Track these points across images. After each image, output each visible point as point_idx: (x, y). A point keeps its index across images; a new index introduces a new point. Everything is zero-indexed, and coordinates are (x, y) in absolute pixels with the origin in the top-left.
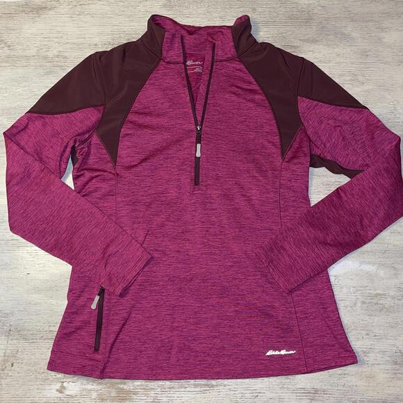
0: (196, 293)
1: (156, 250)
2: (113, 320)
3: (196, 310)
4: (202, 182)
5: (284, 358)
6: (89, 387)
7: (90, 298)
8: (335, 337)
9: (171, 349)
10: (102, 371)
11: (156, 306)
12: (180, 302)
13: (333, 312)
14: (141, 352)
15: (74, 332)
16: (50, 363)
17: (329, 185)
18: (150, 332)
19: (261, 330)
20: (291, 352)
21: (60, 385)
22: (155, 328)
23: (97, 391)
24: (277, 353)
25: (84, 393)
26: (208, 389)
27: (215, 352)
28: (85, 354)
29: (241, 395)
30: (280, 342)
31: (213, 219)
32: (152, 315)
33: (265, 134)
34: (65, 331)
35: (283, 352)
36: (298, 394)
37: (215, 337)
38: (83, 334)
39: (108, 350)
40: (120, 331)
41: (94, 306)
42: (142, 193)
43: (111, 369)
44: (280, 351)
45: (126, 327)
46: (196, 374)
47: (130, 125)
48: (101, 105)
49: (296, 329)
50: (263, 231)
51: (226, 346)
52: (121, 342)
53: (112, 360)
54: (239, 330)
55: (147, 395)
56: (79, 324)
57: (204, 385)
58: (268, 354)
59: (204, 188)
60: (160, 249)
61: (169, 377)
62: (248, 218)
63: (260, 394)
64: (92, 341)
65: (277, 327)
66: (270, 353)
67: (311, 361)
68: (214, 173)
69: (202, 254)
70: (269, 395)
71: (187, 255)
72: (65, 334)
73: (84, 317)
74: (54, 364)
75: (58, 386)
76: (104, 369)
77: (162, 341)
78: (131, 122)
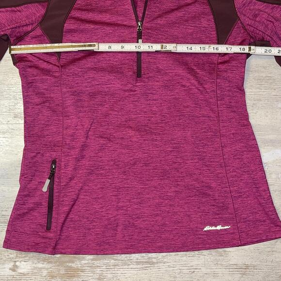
0: (139, 176)
1: (102, 137)
2: (63, 201)
3: (139, 191)
4: (145, 74)
5: (220, 233)
6: (40, 265)
7: (41, 182)
8: (266, 214)
9: (117, 226)
10: (54, 248)
11: (102, 188)
12: (125, 184)
13: (265, 191)
14: (89, 229)
15: (27, 213)
16: (5, 242)
17: (260, 80)
18: (97, 212)
19: (198, 208)
20: (226, 227)
21: (12, 264)
22: (102, 208)
23: (47, 269)
24: (213, 228)
25: (35, 271)
26: (149, 265)
27: (158, 228)
28: (38, 232)
29: (179, 271)
30: (216, 218)
31: (154, 108)
32: (99, 196)
33: (203, 29)
34: (18, 212)
35: (219, 228)
36: (231, 270)
37: (157, 215)
38: (35, 214)
39: (59, 228)
40: (70, 211)
41: (45, 189)
42: (86, 84)
43: (62, 245)
44: (216, 227)
45: (75, 207)
46: (140, 249)
47: (73, 21)
48: (45, 2)
49: (231, 206)
50: (201, 118)
51: (167, 223)
52: (72, 221)
53: (62, 237)
54: (178, 208)
55: (93, 272)
56: (32, 206)
57: (146, 262)
58: (206, 229)
59: (146, 80)
60: (105, 136)
61: (115, 251)
62: (187, 107)
63: (196, 270)
64: (44, 221)
65: (213, 205)
66: (207, 228)
67: (244, 235)
68: (155, 66)
69: (144, 140)
70: (204, 270)
71: (130, 141)
72: (19, 215)
73: (36, 199)
74: (9, 242)
75: (11, 265)
76: (56, 245)
77: (109, 219)
78: (74, 18)
